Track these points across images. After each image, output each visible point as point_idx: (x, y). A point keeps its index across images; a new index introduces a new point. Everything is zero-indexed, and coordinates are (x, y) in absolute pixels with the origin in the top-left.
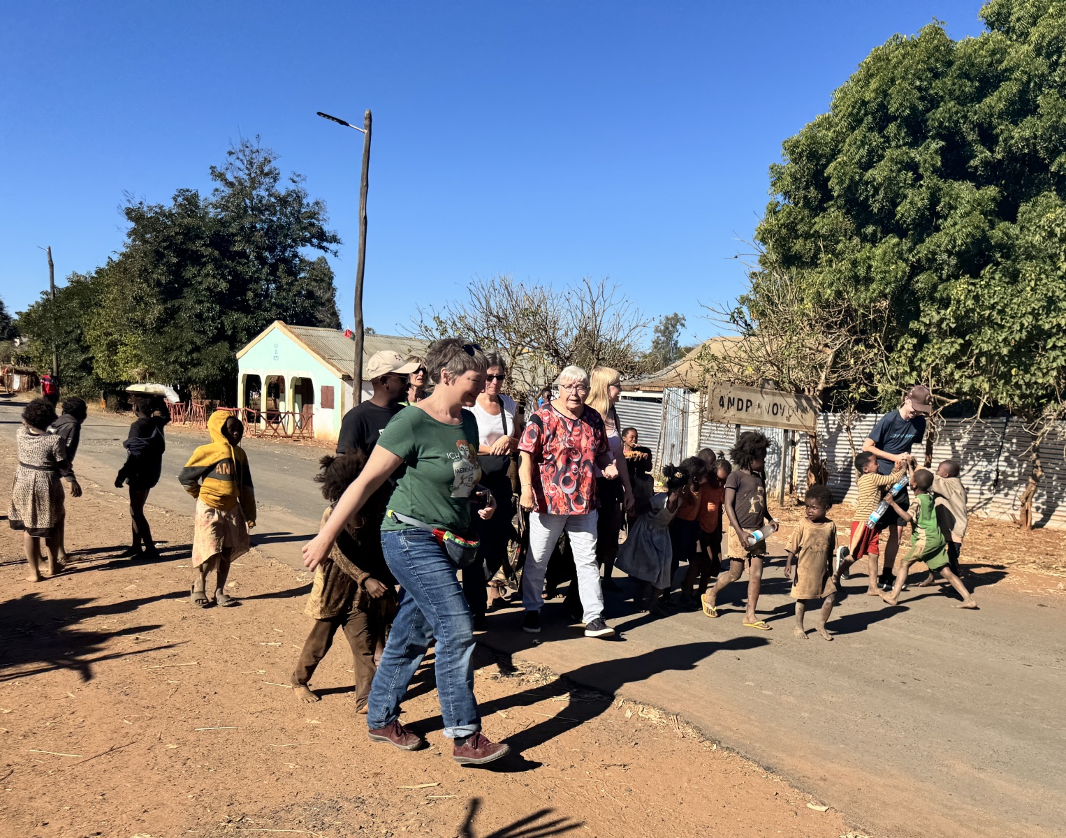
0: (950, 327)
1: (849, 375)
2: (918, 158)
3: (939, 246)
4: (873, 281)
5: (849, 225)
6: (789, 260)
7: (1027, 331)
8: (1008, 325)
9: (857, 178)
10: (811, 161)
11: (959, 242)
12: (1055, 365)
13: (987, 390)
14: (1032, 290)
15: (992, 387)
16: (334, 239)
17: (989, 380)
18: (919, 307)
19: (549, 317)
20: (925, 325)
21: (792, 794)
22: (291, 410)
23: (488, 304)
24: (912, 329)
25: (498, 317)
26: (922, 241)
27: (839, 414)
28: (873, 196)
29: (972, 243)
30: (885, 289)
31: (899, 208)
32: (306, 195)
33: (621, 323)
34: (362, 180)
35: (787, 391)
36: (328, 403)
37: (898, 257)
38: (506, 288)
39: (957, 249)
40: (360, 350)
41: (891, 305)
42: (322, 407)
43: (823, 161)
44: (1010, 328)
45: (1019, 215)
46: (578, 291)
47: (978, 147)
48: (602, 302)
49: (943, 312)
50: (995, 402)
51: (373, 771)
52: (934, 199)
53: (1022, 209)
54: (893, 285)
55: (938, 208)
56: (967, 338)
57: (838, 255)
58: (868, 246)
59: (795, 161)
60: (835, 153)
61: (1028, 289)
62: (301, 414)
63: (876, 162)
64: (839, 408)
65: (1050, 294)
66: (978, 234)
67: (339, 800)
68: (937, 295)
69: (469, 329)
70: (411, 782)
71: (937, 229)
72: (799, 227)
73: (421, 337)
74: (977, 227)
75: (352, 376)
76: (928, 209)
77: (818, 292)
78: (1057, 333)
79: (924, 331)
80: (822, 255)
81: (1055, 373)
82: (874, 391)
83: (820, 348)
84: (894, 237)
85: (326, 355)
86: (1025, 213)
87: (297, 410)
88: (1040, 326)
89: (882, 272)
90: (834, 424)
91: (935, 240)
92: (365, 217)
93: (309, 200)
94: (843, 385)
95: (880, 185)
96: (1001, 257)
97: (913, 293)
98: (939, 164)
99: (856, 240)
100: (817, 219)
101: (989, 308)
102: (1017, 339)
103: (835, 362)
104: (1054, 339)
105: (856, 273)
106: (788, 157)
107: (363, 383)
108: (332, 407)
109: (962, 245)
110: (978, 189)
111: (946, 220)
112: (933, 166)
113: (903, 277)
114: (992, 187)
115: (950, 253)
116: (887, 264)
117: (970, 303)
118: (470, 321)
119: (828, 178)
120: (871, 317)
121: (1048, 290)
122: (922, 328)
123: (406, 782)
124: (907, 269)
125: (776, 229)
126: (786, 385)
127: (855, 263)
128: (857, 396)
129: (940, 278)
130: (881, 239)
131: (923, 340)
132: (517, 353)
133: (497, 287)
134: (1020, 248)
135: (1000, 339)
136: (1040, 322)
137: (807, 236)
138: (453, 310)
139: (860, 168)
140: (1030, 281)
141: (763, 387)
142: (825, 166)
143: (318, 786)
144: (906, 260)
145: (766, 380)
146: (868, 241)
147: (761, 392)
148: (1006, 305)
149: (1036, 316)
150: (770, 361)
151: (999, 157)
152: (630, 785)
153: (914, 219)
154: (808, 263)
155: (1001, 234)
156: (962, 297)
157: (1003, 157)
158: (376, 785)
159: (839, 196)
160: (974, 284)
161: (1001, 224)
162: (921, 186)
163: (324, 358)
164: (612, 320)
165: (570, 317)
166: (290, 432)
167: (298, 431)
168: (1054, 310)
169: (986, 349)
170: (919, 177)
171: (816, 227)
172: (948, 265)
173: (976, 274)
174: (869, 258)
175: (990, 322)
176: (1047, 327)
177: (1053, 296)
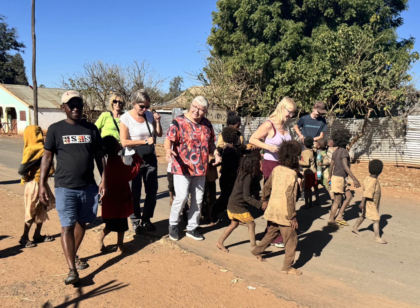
0: (286, 81)
1: (248, 101)
2: (271, 10)
3: (281, 47)
4: (255, 62)
5: (244, 37)
6: (221, 53)
7: (316, 82)
8: (308, 80)
9: (247, 18)
10: (228, 10)
11: (289, 45)
12: (326, 96)
13: (301, 106)
14: (317, 65)
15: (303, 105)
16: (22, 46)
17: (302, 103)
18: (274, 73)
19: (121, 78)
20: (276, 80)
21: (215, 267)
22: (6, 122)
23: (93, 72)
24: (271, 82)
25: (97, 78)
26: (275, 45)
27: (245, 118)
28: (254, 25)
29: (294, 46)
30: (260, 65)
31: (264, 31)
32: (7, 26)
33: (152, 80)
34: (32, 18)
35: (223, 109)
36: (23, 118)
37: (265, 52)
38: (101, 66)
39: (288, 48)
40: (36, 94)
41: (263, 71)
42: (21, 120)
43: (233, 11)
44: (308, 81)
45: (312, 34)
46: (133, 67)
47: (296, 6)
48: (144, 71)
49: (283, 75)
50: (304, 111)
51: (40, 270)
52: (278, 27)
53: (314, 31)
54: (263, 64)
55: (280, 31)
56: (293, 86)
57: (241, 51)
58: (253, 47)
59: (221, 10)
60: (238, 7)
61: (315, 65)
62: (11, 123)
63: (255, 11)
64: (245, 115)
65: (323, 67)
66: (296, 41)
67: (25, 283)
68: (281, 67)
69: (85, 84)
70: (56, 274)
71: (280, 40)
72: (225, 38)
73: (64, 88)
74: (296, 39)
75: (33, 106)
76: (276, 32)
77: (234, 66)
78: (327, 83)
79: (276, 83)
80: (235, 51)
81: (326, 99)
82: (258, 108)
83: (236, 90)
84: (263, 43)
85: (22, 97)
86: (314, 33)
87: (9, 122)
88: (320, 80)
89: (258, 58)
90: (243, 122)
91: (279, 44)
92: (35, 35)
93: (9, 27)
94: (246, 105)
95: (257, 21)
96: (306, 52)
97: (271, 67)
98: (280, 12)
99: (248, 44)
100: (232, 35)
101: (300, 73)
102: (312, 85)
103: (242, 96)
104: (326, 85)
105: (248, 58)
106: (219, 9)
107: (38, 109)
108: (25, 120)
109: (290, 46)
110: (296, 23)
111: (283, 36)
112: (278, 13)
113: (267, 60)
114: (301, 23)
115: (285, 49)
116: (260, 55)
117: (293, 71)
118: (85, 80)
119: (236, 18)
120: (256, 77)
121: (323, 65)
122: (275, 81)
123: (55, 274)
124: (269, 57)
125: (215, 39)
126: (222, 106)
127: (247, 54)
128: (251, 110)
129: (282, 60)
130: (258, 44)
131: (276, 86)
132: (107, 94)
133: (96, 65)
134: (312, 48)
135: (305, 85)
136: (320, 79)
137: (228, 43)
138: (77, 76)
139: (248, 14)
140: (316, 61)
141: (213, 107)
142: (234, 13)
143: (15, 278)
144: (268, 53)
145: (214, 104)
146: (253, 45)
147: (212, 109)
148: (307, 72)
149: (319, 76)
150: (215, 96)
151: (304, 10)
152: (150, 269)
153: (271, 36)
154: (229, 54)
155: (305, 42)
156: (290, 69)
157: (305, 10)
158: (41, 276)
159: (240, 26)
160: (294, 63)
161: (305, 38)
162: (273, 21)
163: (20, 98)
164: (148, 79)
165: (129, 78)
166: (6, 131)
167: (10, 131)
168: (325, 74)
169: (300, 90)
170: (272, 18)
171: (232, 39)
172: (285, 55)
173: (295, 59)
174: (253, 52)
175: (301, 79)
176: (323, 80)
177: (325, 68)
